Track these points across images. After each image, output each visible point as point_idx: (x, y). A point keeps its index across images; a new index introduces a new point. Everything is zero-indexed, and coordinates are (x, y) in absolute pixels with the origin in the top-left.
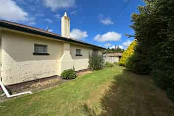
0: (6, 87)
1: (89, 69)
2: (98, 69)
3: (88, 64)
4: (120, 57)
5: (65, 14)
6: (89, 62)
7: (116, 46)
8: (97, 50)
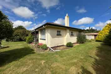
0: (51, 48)
1: (77, 43)
2: (83, 43)
3: (76, 40)
4: (95, 36)
5: (67, 15)
6: (77, 39)
7: (90, 27)
8: (81, 32)
